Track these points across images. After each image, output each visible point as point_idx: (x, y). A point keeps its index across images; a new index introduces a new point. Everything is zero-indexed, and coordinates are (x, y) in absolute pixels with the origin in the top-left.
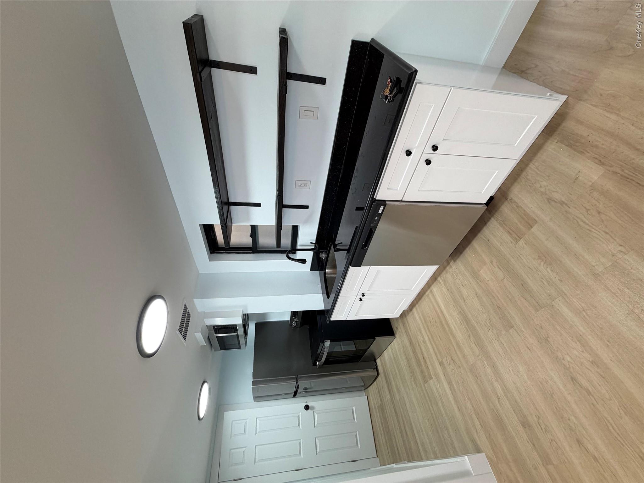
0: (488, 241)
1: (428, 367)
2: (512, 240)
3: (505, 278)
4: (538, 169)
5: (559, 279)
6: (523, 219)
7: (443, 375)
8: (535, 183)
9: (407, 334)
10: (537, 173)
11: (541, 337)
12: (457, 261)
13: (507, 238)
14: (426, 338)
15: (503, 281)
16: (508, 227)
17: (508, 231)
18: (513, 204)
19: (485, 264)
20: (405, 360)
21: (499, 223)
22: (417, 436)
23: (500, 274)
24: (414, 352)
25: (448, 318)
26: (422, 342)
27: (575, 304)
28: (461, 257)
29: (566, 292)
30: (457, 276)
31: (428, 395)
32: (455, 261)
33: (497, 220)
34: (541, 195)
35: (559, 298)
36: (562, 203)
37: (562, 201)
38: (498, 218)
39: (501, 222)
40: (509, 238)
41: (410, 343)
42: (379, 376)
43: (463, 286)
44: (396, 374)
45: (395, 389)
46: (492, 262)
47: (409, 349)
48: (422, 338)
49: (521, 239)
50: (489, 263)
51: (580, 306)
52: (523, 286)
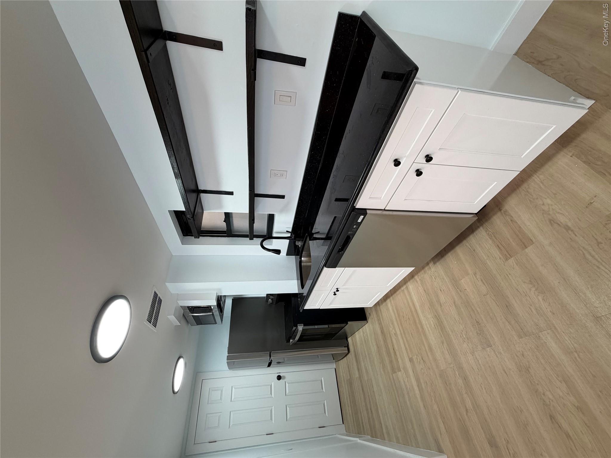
0: (474, 251)
1: (397, 359)
2: (501, 256)
3: (488, 295)
4: (542, 183)
5: (551, 310)
6: (517, 236)
7: (412, 371)
8: (537, 199)
9: (379, 322)
10: (541, 188)
11: (521, 364)
12: (438, 264)
13: (496, 253)
14: (398, 332)
15: (485, 296)
16: (498, 241)
17: (498, 246)
18: (507, 217)
19: (468, 274)
20: (375, 346)
21: (488, 234)
22: (381, 418)
23: (484, 289)
24: (385, 341)
25: (422, 318)
26: (393, 334)
27: (566, 342)
28: (442, 261)
29: (556, 326)
30: (435, 279)
31: (395, 384)
32: (435, 263)
33: (486, 231)
34: (543, 214)
35: (547, 331)
36: (567, 228)
37: (567, 226)
38: (489, 229)
39: (490, 234)
40: (498, 253)
41: (382, 332)
42: (350, 354)
43: (441, 290)
44: (366, 356)
45: (364, 370)
46: (475, 274)
47: (381, 338)
48: (393, 330)
49: (512, 257)
50: (472, 274)
51: (573, 347)
52: (508, 307)
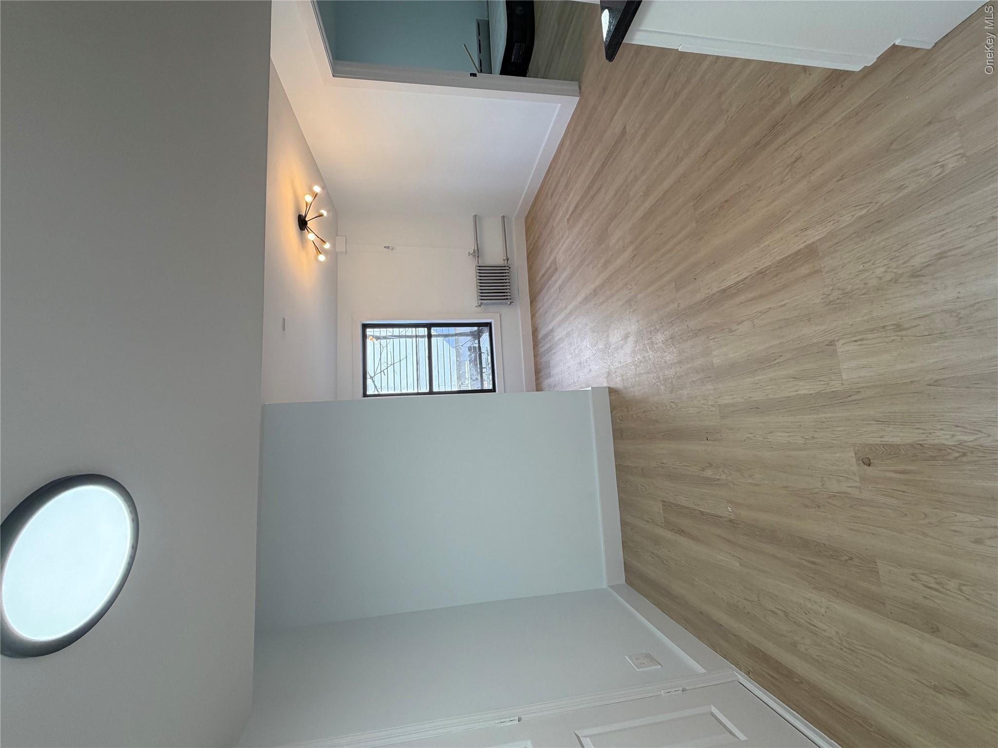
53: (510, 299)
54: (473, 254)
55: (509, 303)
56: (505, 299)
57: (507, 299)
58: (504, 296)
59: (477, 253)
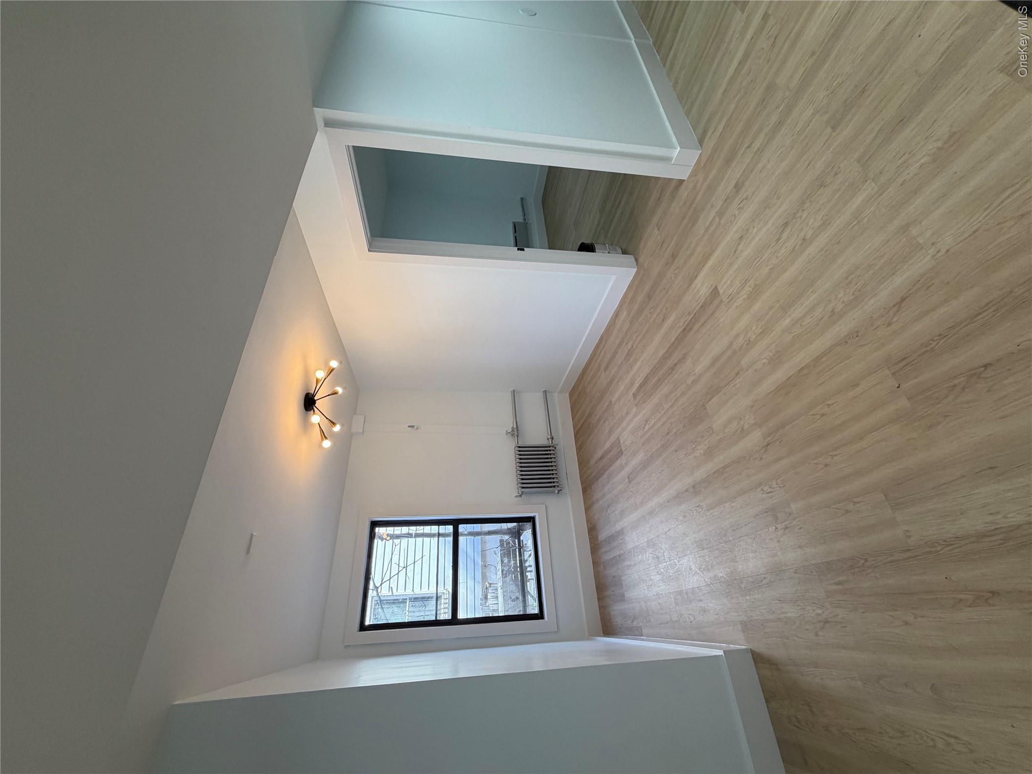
53: (558, 486)
54: (512, 433)
55: (557, 492)
56: (551, 487)
57: (554, 487)
58: (551, 483)
59: (516, 432)
